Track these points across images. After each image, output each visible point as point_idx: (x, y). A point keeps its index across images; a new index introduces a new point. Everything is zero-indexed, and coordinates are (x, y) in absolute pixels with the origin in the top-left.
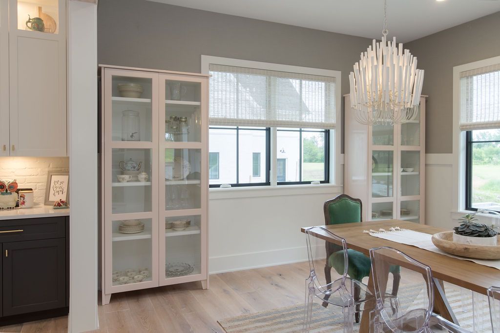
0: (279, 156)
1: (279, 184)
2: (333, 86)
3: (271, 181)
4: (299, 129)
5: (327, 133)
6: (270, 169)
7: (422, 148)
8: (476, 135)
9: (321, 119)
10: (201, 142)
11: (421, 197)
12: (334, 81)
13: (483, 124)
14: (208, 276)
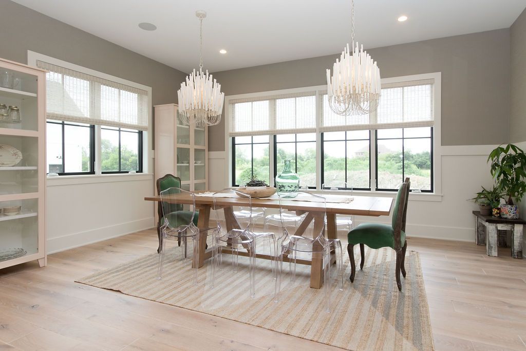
1: (102, 173)
4: (118, 129)
5: (141, 134)
6: (94, 161)
7: (206, 148)
8: (238, 140)
9: (134, 121)
10: (38, 131)
11: (206, 181)
12: (147, 94)
13: (242, 133)
14: (46, 256)
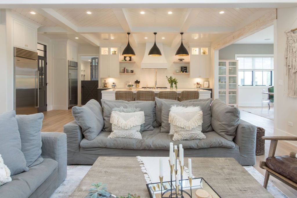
0: (256, 81)
1: (256, 85)
2: (273, 59)
3: (254, 84)
4: (262, 71)
5: (271, 72)
6: (253, 82)
9: (270, 68)
10: (236, 75)
